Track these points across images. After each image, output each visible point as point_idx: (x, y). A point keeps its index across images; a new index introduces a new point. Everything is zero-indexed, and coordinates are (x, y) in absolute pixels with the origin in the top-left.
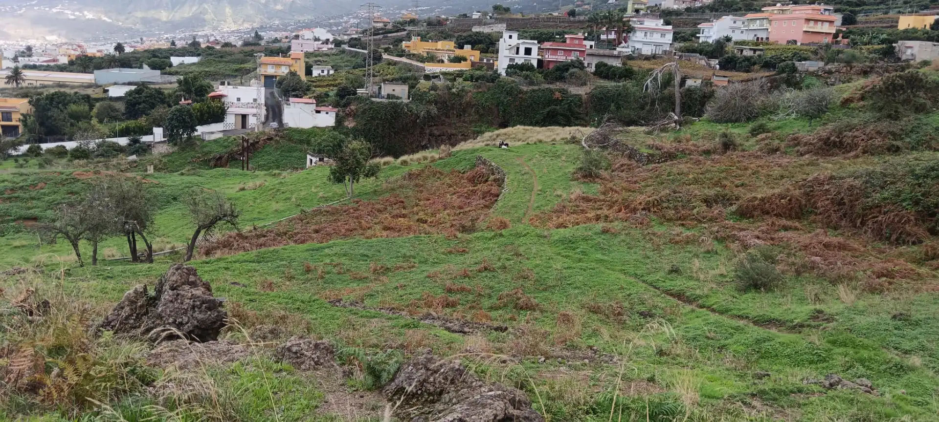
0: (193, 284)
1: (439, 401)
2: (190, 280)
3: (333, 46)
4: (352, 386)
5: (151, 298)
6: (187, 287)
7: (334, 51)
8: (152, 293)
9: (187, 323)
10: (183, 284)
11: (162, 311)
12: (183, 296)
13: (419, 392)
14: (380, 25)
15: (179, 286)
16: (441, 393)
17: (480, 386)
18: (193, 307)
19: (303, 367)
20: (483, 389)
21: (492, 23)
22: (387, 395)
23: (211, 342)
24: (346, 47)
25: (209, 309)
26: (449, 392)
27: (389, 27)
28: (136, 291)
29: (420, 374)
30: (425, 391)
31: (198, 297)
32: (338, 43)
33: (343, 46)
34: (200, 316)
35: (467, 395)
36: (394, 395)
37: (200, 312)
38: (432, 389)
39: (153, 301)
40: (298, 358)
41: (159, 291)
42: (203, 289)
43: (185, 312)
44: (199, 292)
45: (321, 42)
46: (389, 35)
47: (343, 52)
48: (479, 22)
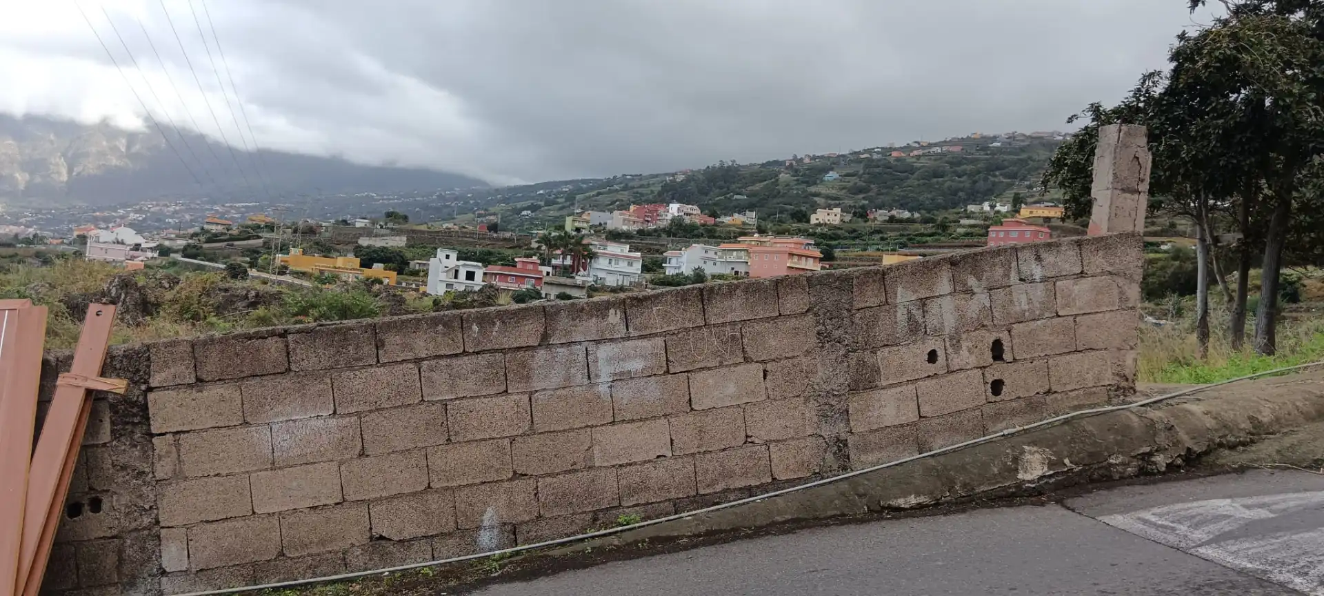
3: (156, 255)
7: (158, 262)
14: (218, 228)
21: (386, 235)
24: (178, 257)
27: (235, 232)
32: (164, 251)
33: (172, 255)
45: (128, 248)
46: (236, 243)
47: (174, 263)
48: (368, 232)
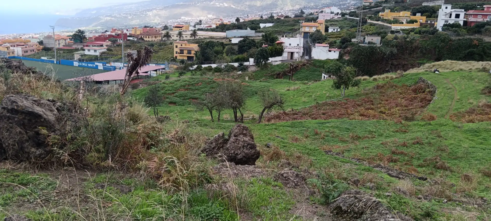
0: (245, 135)
1: (360, 218)
2: (244, 132)
3: (340, 16)
4: (313, 201)
5: (225, 140)
6: (242, 136)
7: (341, 19)
8: (226, 137)
9: (240, 154)
10: (240, 134)
11: (229, 147)
12: (239, 140)
13: (349, 211)
14: (368, 4)
15: (238, 135)
16: (362, 213)
17: (387, 214)
18: (243, 147)
19: (288, 186)
20: (388, 216)
22: (331, 209)
23: (246, 165)
25: (251, 148)
26: (366, 214)
27: (373, 5)
28: (219, 136)
29: (351, 200)
30: (353, 211)
31: (246, 142)
32: (343, 15)
33: (346, 16)
34: (246, 151)
35: (377, 218)
36: (334, 210)
37: (247, 149)
38: (356, 210)
39: (226, 141)
40: (286, 180)
41: (230, 137)
42: (249, 138)
43: (240, 149)
44: (246, 139)
45: (334, 14)
46: (372, 9)
47: (346, 19)
